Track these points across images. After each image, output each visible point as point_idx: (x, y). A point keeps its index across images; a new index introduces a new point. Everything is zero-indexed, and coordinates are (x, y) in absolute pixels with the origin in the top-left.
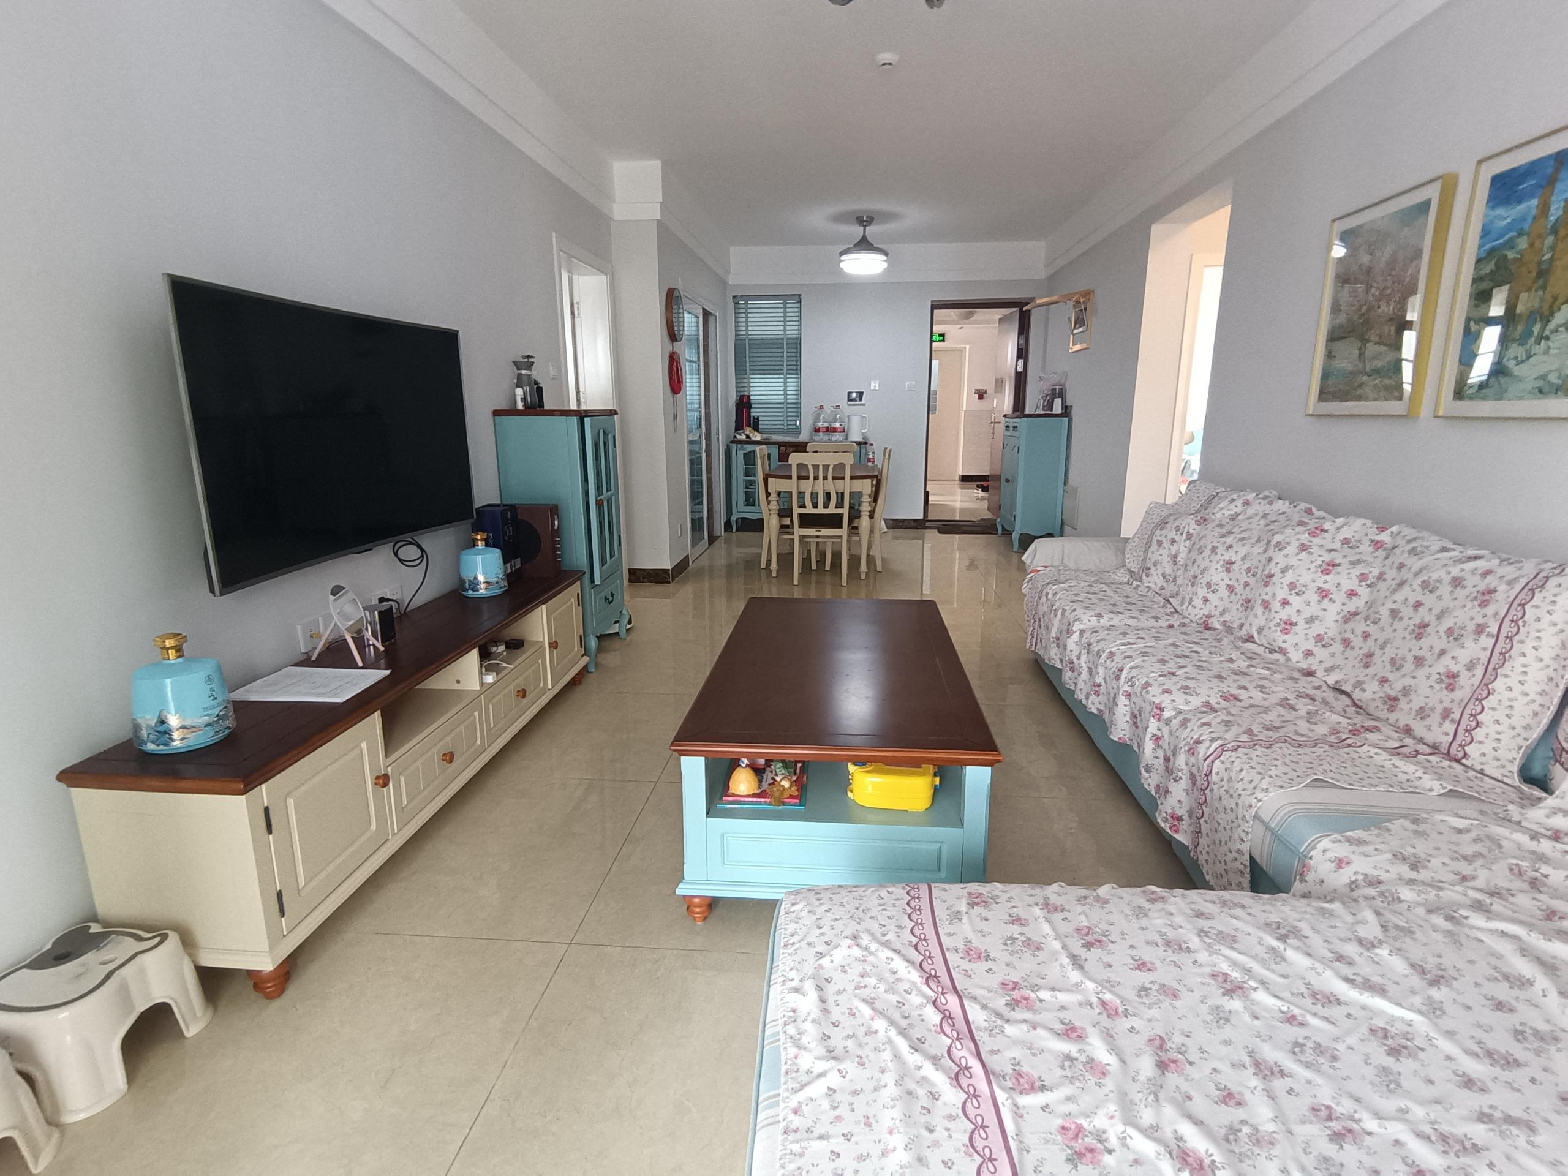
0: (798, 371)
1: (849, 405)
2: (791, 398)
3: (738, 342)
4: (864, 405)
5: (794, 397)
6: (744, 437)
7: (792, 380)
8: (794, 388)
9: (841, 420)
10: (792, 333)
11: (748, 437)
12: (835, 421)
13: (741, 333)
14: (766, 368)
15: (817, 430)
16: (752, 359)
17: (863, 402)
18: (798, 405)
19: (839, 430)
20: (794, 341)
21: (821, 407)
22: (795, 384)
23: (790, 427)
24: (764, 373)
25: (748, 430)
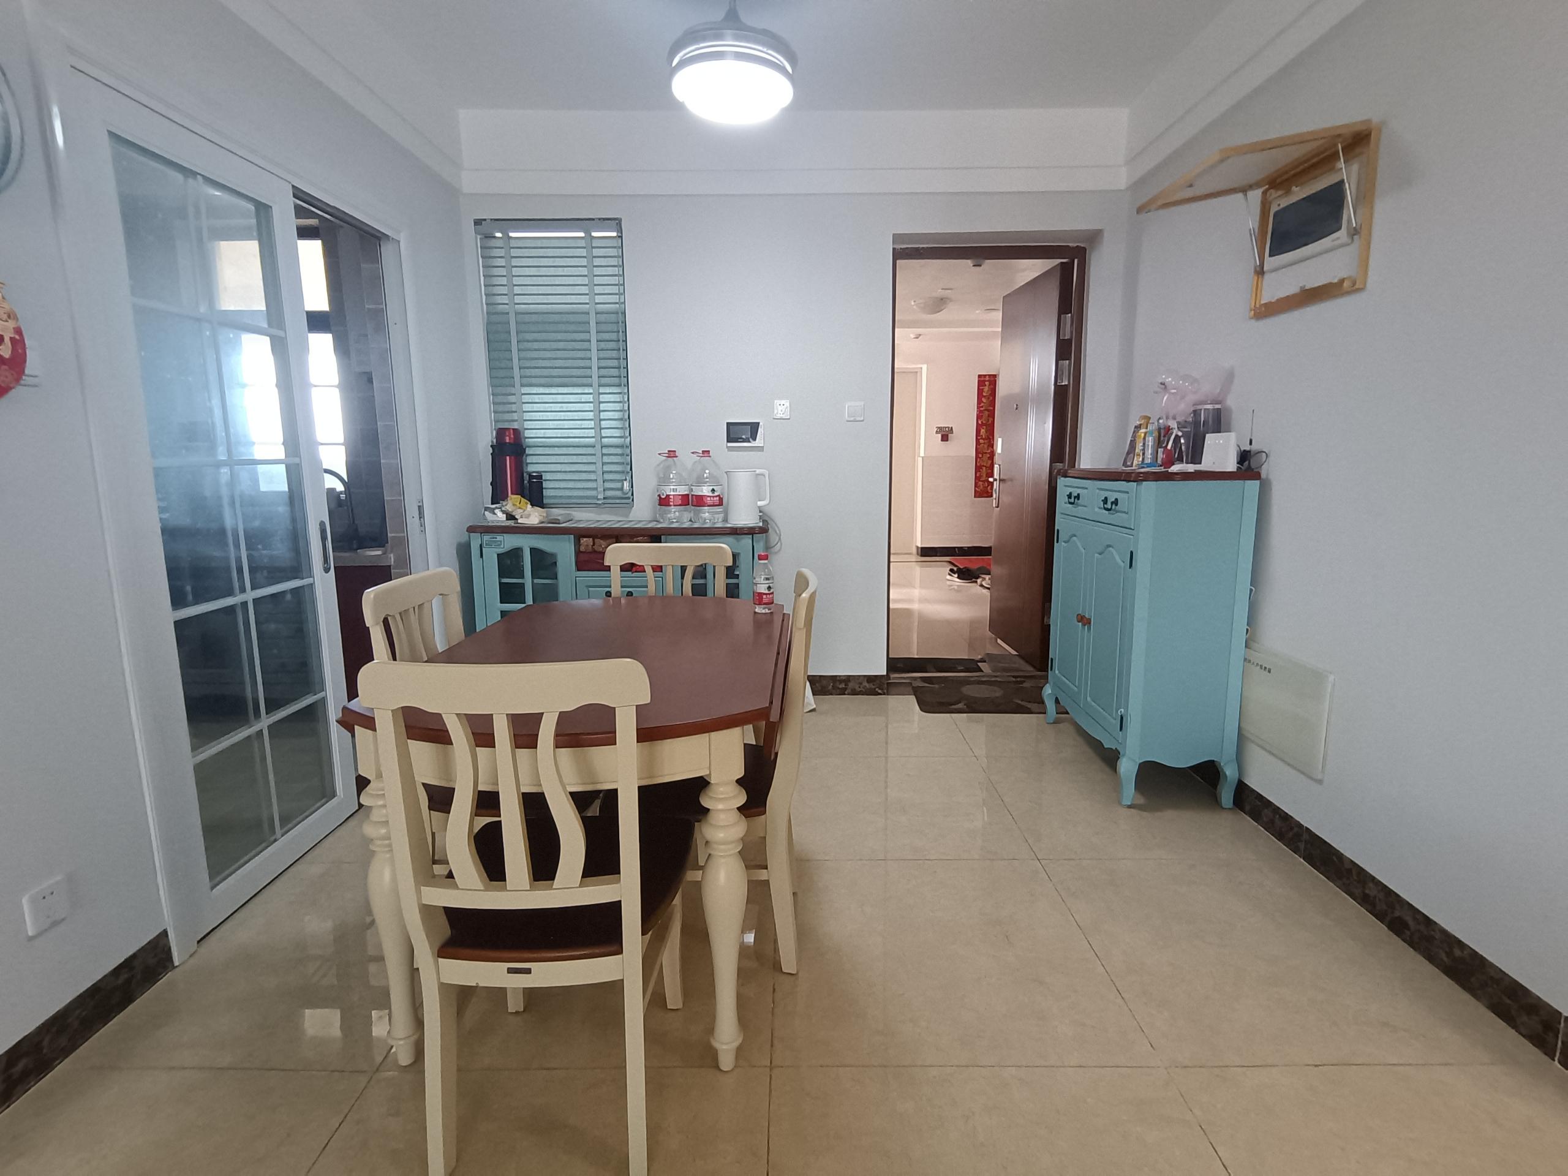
0: (622, 380)
1: (730, 449)
2: (612, 435)
3: (494, 318)
4: (760, 449)
5: (617, 433)
6: (502, 517)
7: (610, 398)
8: (617, 415)
9: (715, 480)
10: (606, 300)
11: (510, 517)
12: (700, 481)
13: (499, 299)
14: (555, 372)
15: (664, 501)
16: (523, 354)
17: (758, 442)
18: (626, 449)
19: (709, 501)
20: (613, 317)
21: (672, 454)
22: (618, 406)
23: (609, 493)
24: (550, 383)
25: (514, 503)
